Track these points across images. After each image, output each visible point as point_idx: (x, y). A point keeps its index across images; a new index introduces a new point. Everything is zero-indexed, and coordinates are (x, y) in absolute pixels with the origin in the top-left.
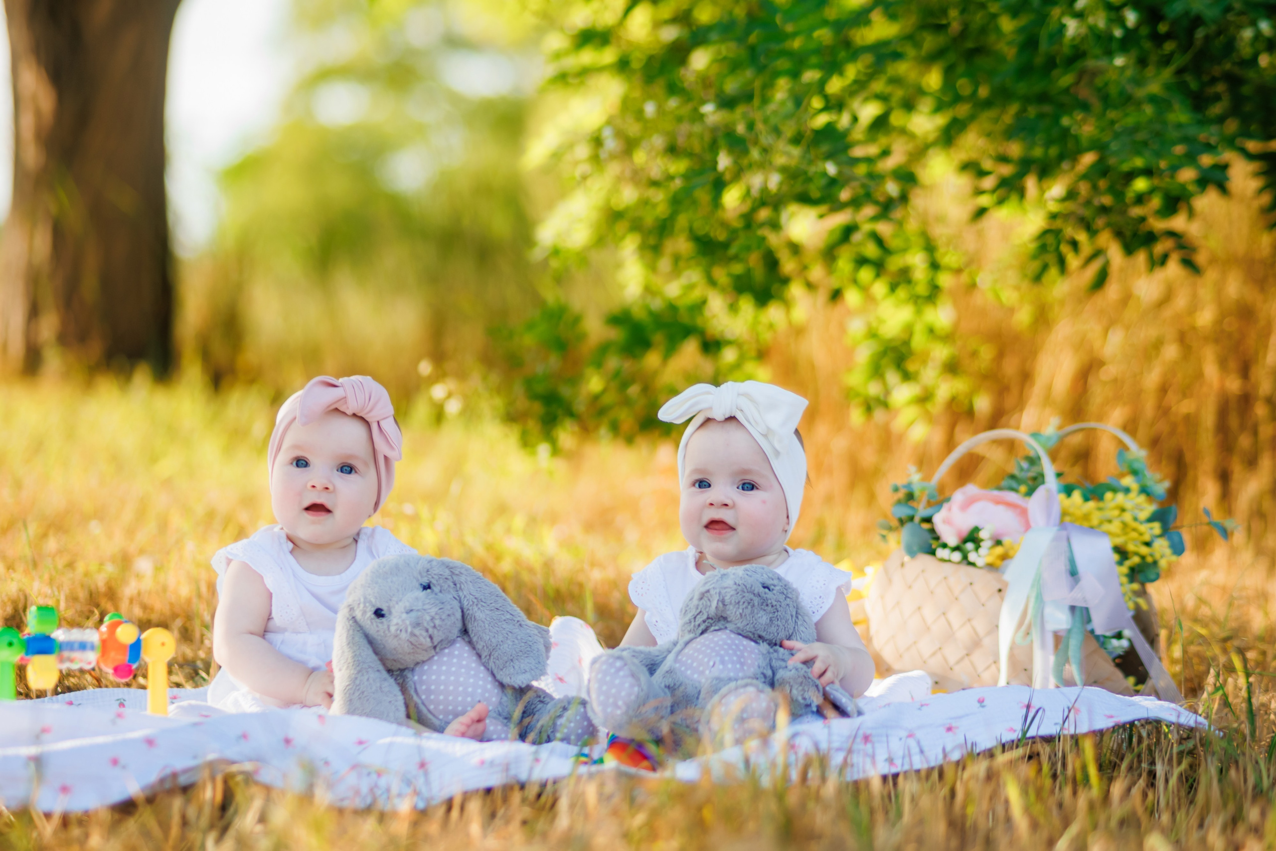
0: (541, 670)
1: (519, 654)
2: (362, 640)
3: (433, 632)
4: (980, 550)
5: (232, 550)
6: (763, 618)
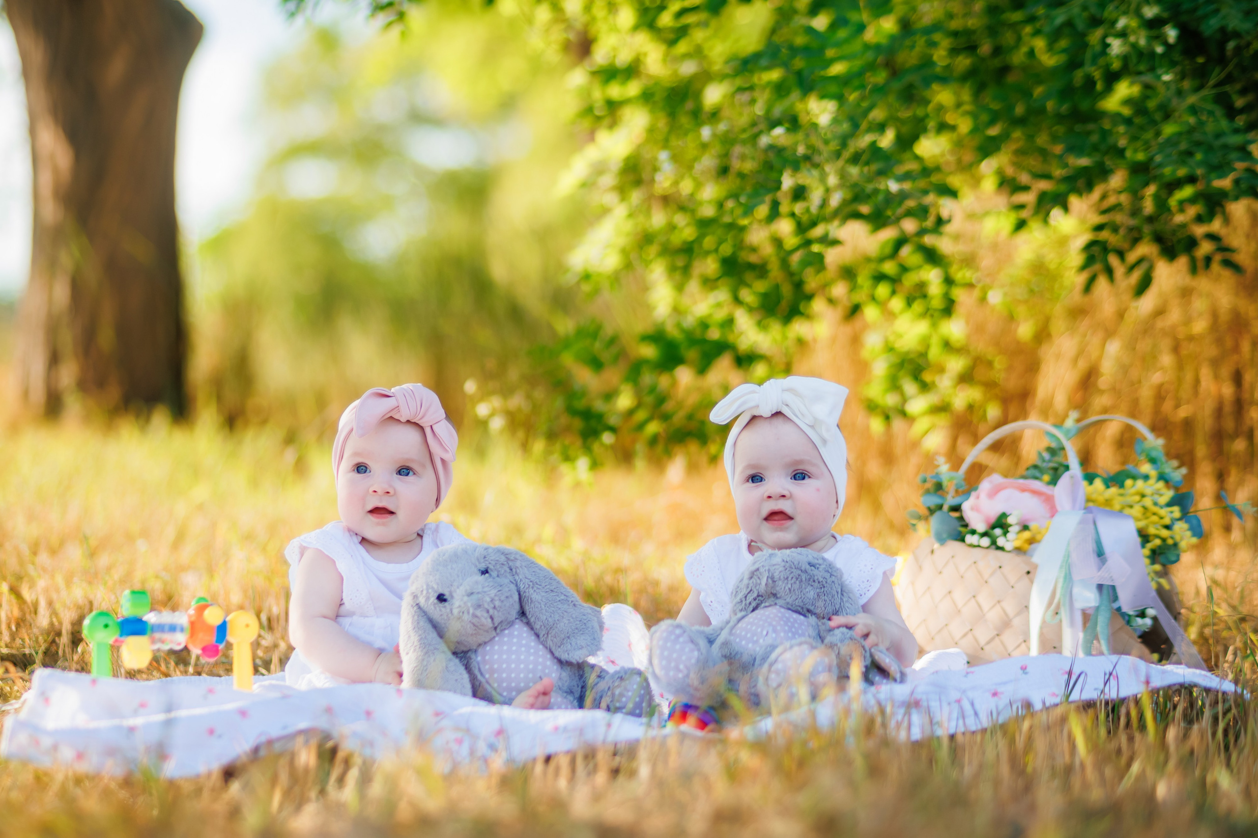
0: (596, 646)
1: (575, 631)
2: (426, 624)
3: (494, 613)
4: (1008, 535)
5: (305, 538)
6: (811, 593)
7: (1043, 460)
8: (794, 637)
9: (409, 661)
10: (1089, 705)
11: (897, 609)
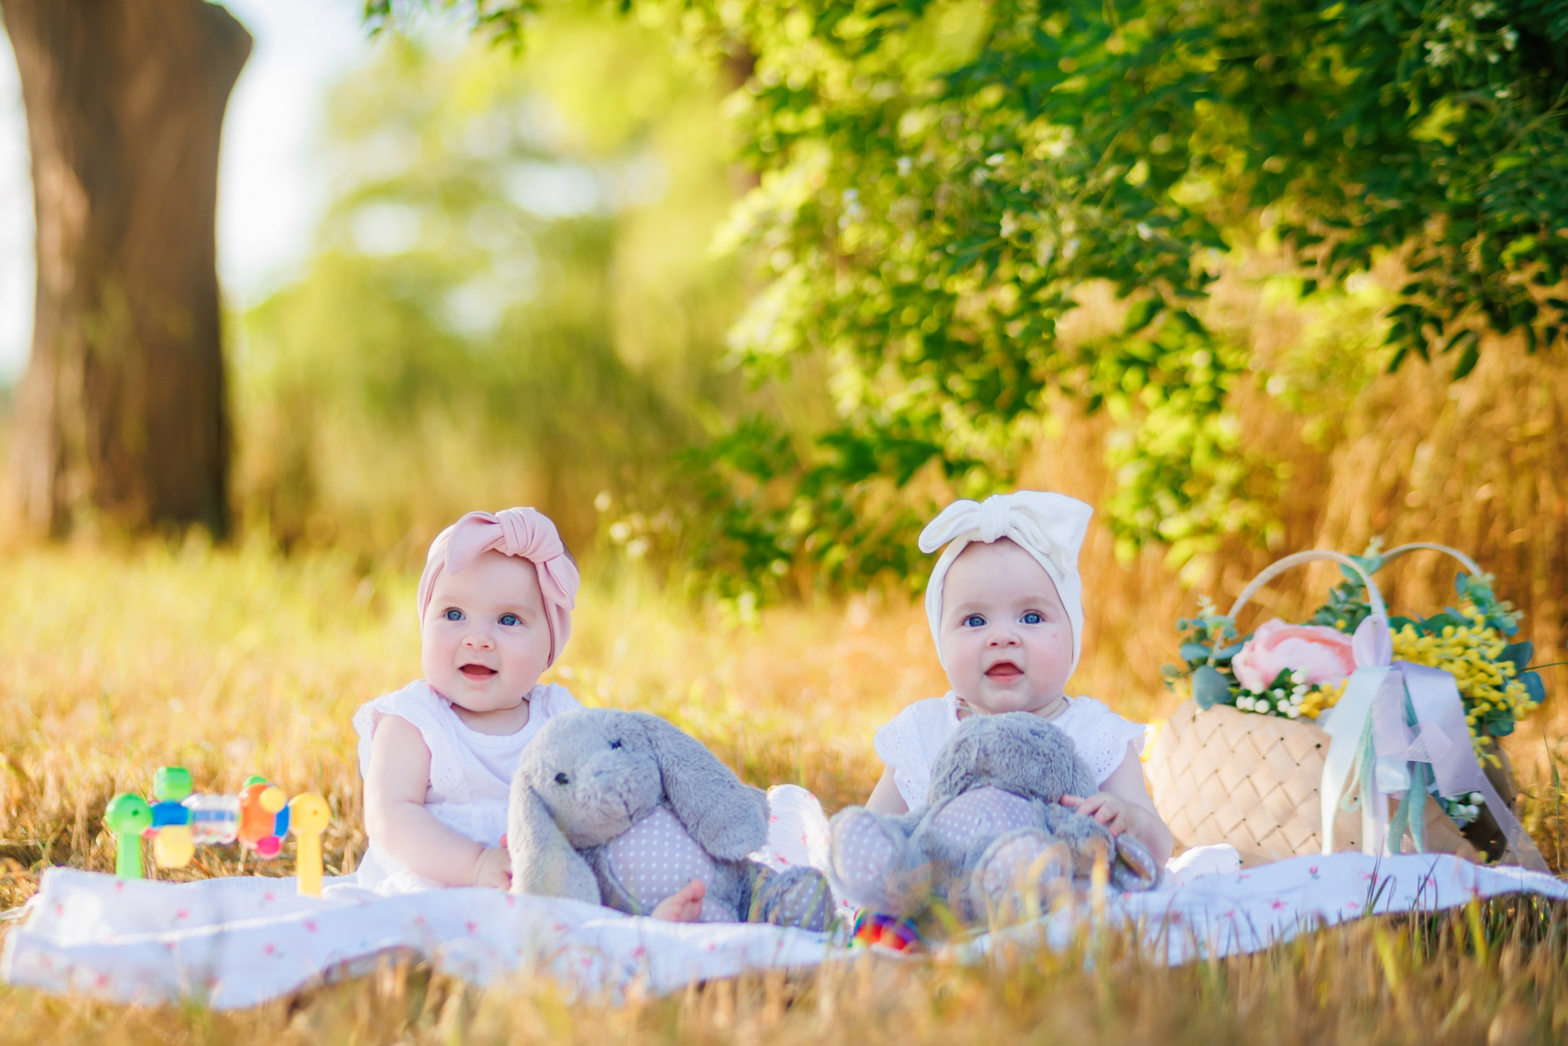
0: (761, 839)
1: (733, 821)
2: (541, 813)
3: (628, 798)
4: (1293, 698)
5: (381, 702)
6: (1034, 770)
7: (1338, 601)
8: (1014, 827)
9: (519, 860)
10: (1398, 920)
11: (1146, 791)
